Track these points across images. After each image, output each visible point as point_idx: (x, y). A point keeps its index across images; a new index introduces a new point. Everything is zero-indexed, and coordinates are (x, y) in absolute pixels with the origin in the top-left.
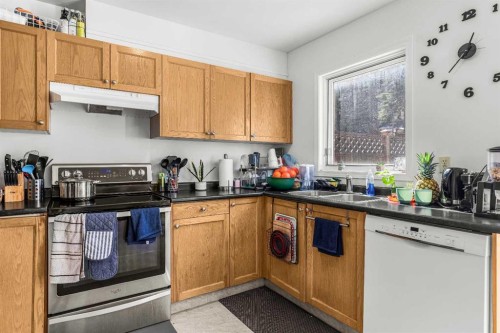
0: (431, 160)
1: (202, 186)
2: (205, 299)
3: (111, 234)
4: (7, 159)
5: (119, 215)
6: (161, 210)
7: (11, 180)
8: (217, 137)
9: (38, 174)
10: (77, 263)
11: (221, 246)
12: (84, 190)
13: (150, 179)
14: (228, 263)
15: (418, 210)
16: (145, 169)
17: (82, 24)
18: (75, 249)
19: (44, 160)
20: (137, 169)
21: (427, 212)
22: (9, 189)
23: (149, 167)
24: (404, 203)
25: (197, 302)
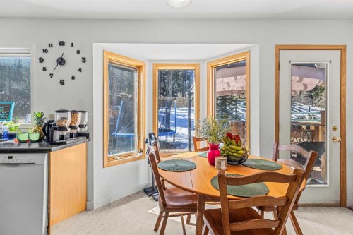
0: (42, 116)
15: (29, 145)
21: (35, 146)
24: (21, 142)
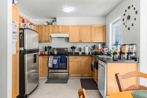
1: (80, 53)
2: (77, 78)
3: (57, 60)
4: (45, 47)
5: (58, 57)
6: (66, 57)
7: (46, 50)
8: (82, 42)
9: (50, 49)
10: (52, 64)
11: (80, 67)
12: (56, 53)
13: (69, 51)
14: (82, 71)
16: (68, 49)
17: (56, 22)
18: (52, 62)
19: (51, 47)
20: (66, 49)
22: (46, 52)
23: (69, 49)
25: (75, 78)
